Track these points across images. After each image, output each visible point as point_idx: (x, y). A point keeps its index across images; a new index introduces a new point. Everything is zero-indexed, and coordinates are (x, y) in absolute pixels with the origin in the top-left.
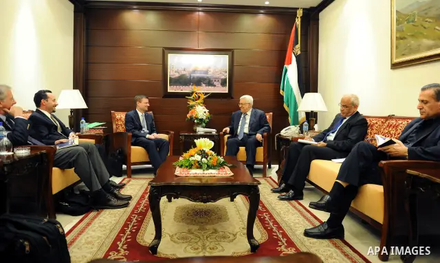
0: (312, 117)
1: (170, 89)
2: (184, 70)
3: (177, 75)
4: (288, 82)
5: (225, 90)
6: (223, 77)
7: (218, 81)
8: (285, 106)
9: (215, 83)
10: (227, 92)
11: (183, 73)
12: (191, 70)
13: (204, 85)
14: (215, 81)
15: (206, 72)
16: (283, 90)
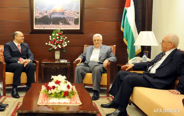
0: (146, 50)
1: (36, 27)
2: (46, 12)
3: (41, 16)
4: (127, 21)
5: (78, 27)
6: (76, 17)
7: (72, 20)
8: (125, 40)
9: (70, 22)
10: (79, 29)
11: (46, 14)
12: (51, 12)
13: (61, 24)
14: (70, 20)
15: (63, 13)
16: (123, 27)
